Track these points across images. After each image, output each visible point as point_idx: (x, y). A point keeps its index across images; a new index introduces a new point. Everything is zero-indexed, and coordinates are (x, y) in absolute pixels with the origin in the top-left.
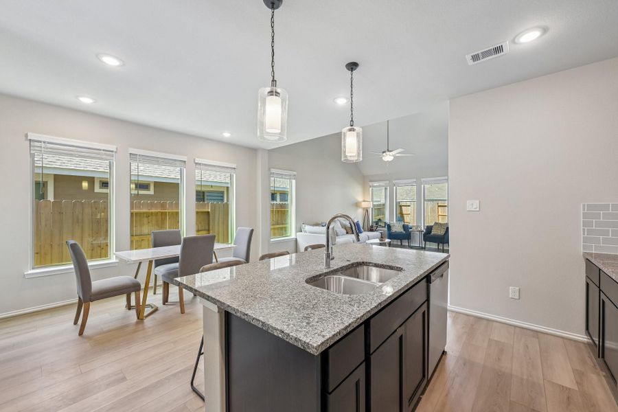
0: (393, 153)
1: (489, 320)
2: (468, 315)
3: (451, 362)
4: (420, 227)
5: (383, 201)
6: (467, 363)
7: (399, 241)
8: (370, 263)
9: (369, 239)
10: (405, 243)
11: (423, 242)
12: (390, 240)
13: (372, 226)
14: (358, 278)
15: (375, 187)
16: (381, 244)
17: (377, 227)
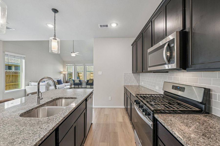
0: (76, 53)
1: (104, 108)
2: (99, 108)
3: (94, 126)
4: (85, 80)
5: (72, 72)
6: (98, 125)
7: (78, 86)
8: (63, 97)
9: (65, 86)
10: (80, 86)
11: (86, 86)
12: (74, 86)
13: (67, 81)
14: (57, 106)
15: (68, 66)
16: (71, 88)
17: (69, 81)
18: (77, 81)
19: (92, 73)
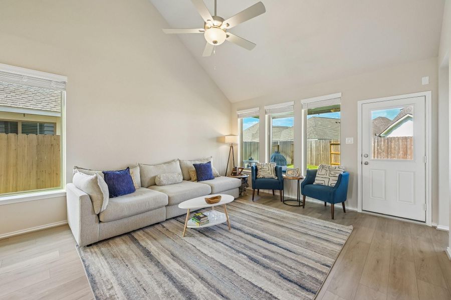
4: (299, 171)
15: (244, 116)
17: (242, 169)
18: (267, 172)
19: (333, 144)
